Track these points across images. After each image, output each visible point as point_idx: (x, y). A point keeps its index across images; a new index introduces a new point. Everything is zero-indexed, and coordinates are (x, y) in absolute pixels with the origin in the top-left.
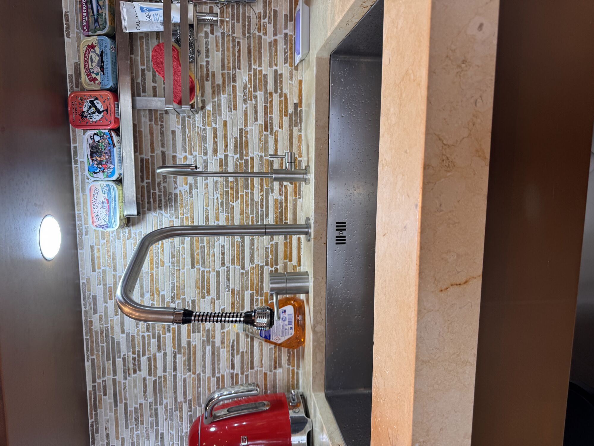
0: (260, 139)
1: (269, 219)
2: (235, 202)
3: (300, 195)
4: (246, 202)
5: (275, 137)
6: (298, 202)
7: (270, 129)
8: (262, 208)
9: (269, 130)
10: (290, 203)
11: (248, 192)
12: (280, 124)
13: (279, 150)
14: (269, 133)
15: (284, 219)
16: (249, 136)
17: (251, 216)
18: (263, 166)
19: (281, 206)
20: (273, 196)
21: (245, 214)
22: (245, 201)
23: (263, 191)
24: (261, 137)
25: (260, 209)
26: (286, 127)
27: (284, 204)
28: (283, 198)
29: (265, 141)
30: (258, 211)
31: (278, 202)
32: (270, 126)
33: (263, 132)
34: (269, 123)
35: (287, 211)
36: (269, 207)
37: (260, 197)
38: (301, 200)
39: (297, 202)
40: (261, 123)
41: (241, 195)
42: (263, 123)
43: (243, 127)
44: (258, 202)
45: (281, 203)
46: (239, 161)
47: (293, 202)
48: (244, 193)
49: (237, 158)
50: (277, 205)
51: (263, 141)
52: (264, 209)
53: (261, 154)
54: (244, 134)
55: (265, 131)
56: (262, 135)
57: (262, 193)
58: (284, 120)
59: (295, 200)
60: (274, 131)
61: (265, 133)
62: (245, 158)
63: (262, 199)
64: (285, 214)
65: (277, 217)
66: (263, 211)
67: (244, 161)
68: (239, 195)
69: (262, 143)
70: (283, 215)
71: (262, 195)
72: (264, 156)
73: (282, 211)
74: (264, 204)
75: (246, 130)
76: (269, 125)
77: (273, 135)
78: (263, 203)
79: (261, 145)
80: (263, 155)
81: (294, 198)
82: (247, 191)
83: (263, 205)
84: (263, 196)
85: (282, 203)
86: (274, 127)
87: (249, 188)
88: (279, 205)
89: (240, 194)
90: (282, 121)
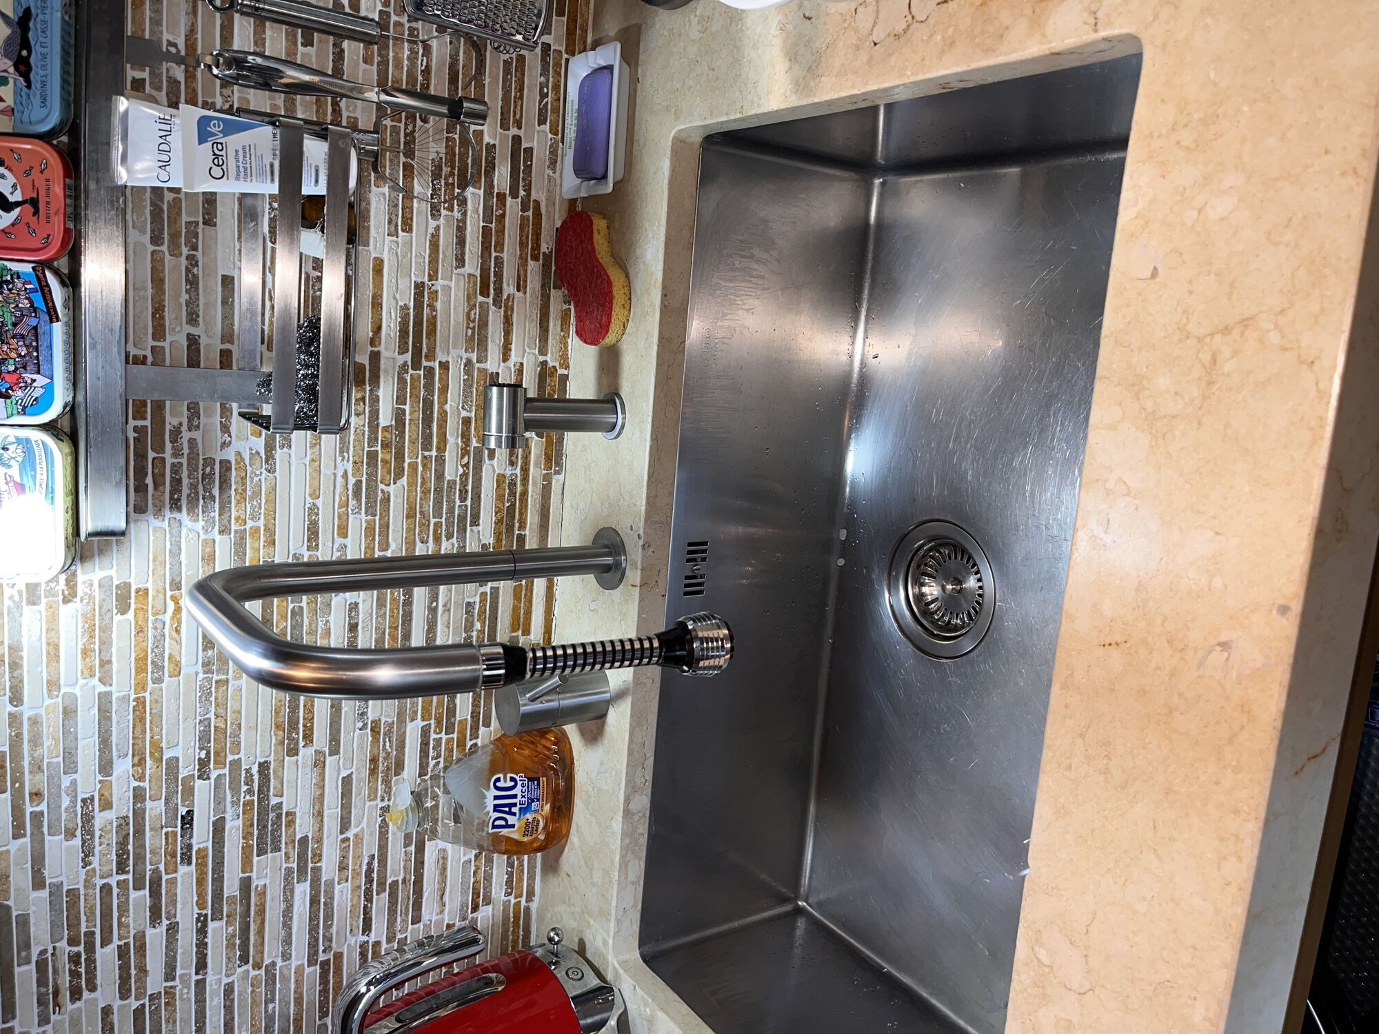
0: (468, 314)
1: (480, 528)
2: (395, 483)
3: (559, 464)
4: (423, 484)
5: (506, 312)
6: (553, 482)
7: (494, 290)
8: (463, 499)
9: (492, 291)
10: (535, 484)
11: (431, 457)
12: (519, 278)
13: (513, 347)
14: (490, 300)
15: (517, 525)
16: (439, 305)
17: (433, 521)
18: (471, 386)
19: (513, 493)
20: (493, 466)
21: (418, 516)
22: (419, 481)
23: (468, 453)
24: (471, 309)
25: (458, 503)
26: (534, 288)
27: (519, 489)
28: (518, 471)
29: (479, 320)
30: (454, 507)
31: (504, 482)
32: (495, 283)
33: (476, 297)
34: (492, 274)
35: (526, 506)
36: (482, 496)
37: (461, 471)
38: (561, 477)
39: (550, 483)
40: (472, 271)
41: (409, 464)
42: (478, 274)
43: (426, 279)
44: (454, 482)
45: (513, 484)
46: (411, 371)
47: (540, 483)
48: (419, 460)
49: (405, 364)
50: (501, 491)
51: (474, 321)
52: (469, 502)
53: (468, 355)
54: (426, 299)
55: (482, 294)
56: (475, 306)
57: (465, 460)
58: (529, 268)
59: (547, 478)
60: (505, 297)
61: (480, 299)
62: (425, 363)
63: (465, 475)
64: (521, 513)
65: (499, 522)
66: (466, 506)
67: (422, 372)
68: (406, 465)
69: (471, 325)
70: (514, 517)
71: (466, 465)
72: (475, 361)
73: (513, 505)
74: (469, 488)
75: (433, 288)
76: (492, 279)
77: (500, 308)
78: (466, 485)
79: (470, 332)
80: (474, 357)
81: (544, 472)
82: (426, 454)
83: (467, 491)
84: (468, 468)
85: (515, 484)
86: (505, 285)
87: (431, 446)
88: (507, 491)
89: (407, 460)
90: (526, 271)
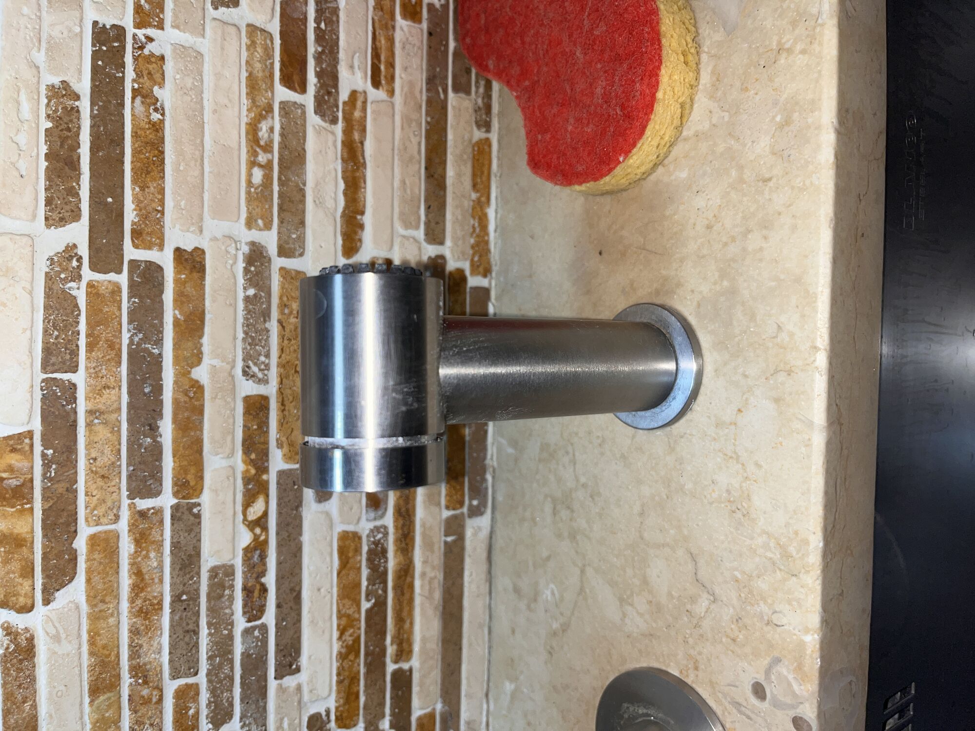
0: (253, 130)
1: (302, 677)
5: (348, 131)
7: (319, 75)
8: (254, 610)
9: (312, 79)
10: (428, 545)
12: (376, 55)
13: (368, 220)
14: (308, 100)
15: (391, 650)
18: (266, 315)
19: (378, 576)
20: (328, 514)
23: (263, 488)
24: (260, 118)
25: (241, 623)
26: (411, 84)
27: (392, 563)
28: (389, 520)
29: (283, 146)
30: (231, 637)
31: (358, 550)
32: (318, 58)
33: (271, 87)
34: (311, 36)
35: (411, 600)
36: (306, 594)
37: (246, 538)
40: (260, 20)
42: (275, 28)
44: (229, 571)
45: (378, 552)
50: (352, 576)
51: (267, 148)
52: (270, 618)
53: (255, 235)
55: (287, 81)
56: (269, 109)
57: (256, 510)
58: (398, 36)
60: (344, 96)
61: (282, 93)
63: (257, 548)
64: (400, 620)
65: (348, 653)
66: (264, 628)
69: (262, 158)
70: (383, 633)
71: (261, 522)
72: (272, 249)
73: (381, 604)
74: (270, 580)
76: (312, 48)
77: (334, 121)
78: (263, 573)
79: (258, 175)
80: (270, 240)
83: (264, 590)
84: (265, 529)
85: (384, 552)
86: (343, 72)
88: (365, 572)
90: (391, 41)
